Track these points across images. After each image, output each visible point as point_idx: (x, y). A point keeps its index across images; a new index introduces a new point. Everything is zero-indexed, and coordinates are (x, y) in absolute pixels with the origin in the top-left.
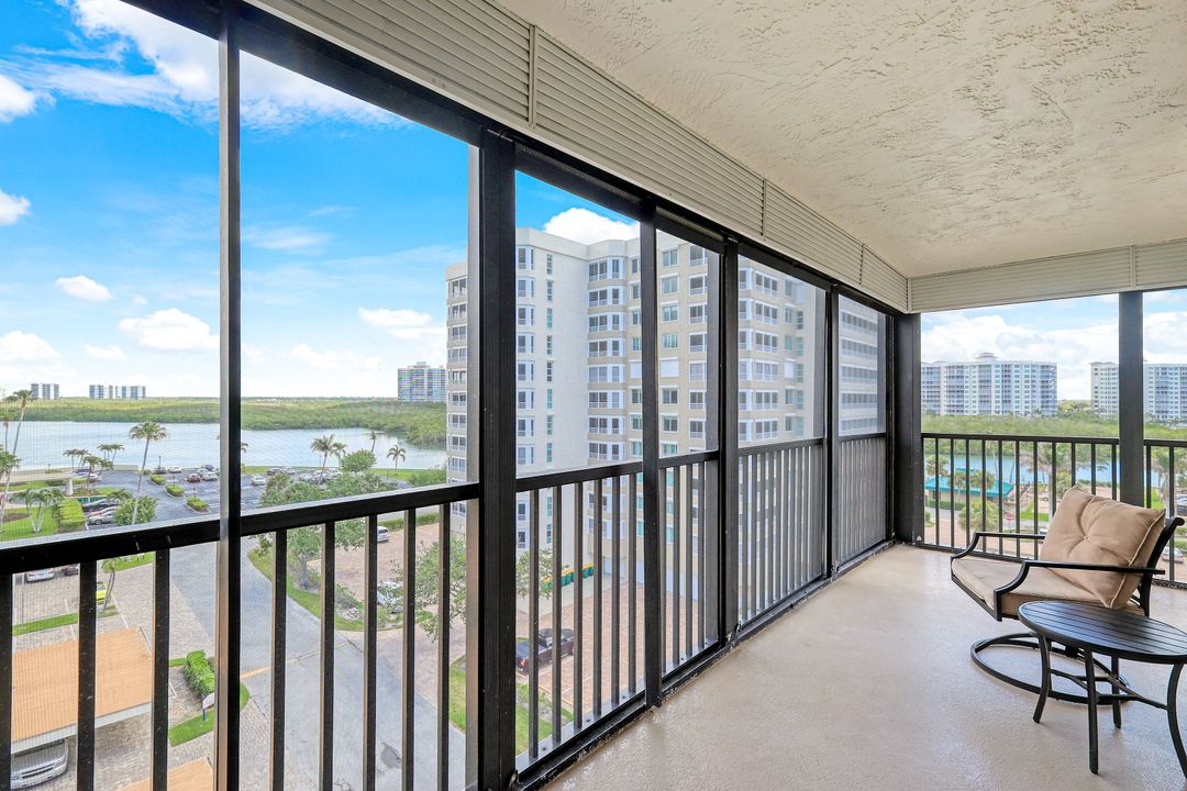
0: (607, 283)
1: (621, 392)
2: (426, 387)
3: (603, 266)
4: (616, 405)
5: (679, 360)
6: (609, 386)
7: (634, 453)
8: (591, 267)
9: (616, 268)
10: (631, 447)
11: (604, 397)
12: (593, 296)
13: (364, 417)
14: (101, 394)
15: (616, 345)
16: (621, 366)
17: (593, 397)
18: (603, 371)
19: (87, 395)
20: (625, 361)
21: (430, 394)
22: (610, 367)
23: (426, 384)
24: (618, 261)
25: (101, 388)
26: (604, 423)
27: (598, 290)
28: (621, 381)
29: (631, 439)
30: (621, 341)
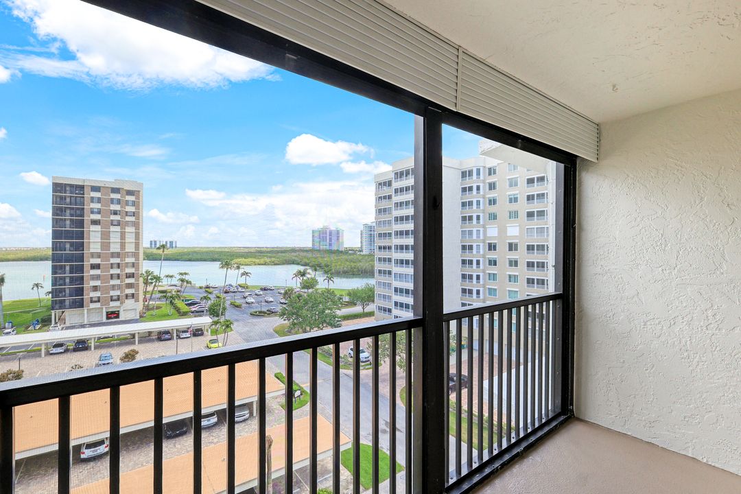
0: (473, 182)
1: (481, 245)
2: (328, 241)
3: (470, 173)
4: (478, 252)
5: (519, 226)
6: (474, 242)
7: (489, 280)
8: (463, 173)
9: (478, 174)
10: (487, 276)
11: (471, 247)
12: (464, 190)
13: (296, 259)
14: (155, 244)
15: (478, 217)
16: (481, 229)
17: (464, 247)
18: (471, 233)
19: (149, 246)
20: (484, 226)
21: (330, 245)
22: (475, 230)
23: (328, 239)
24: (479, 169)
25: (155, 242)
26: (471, 262)
27: (467, 186)
28: (482, 237)
29: (487, 272)
30: (481, 215)
